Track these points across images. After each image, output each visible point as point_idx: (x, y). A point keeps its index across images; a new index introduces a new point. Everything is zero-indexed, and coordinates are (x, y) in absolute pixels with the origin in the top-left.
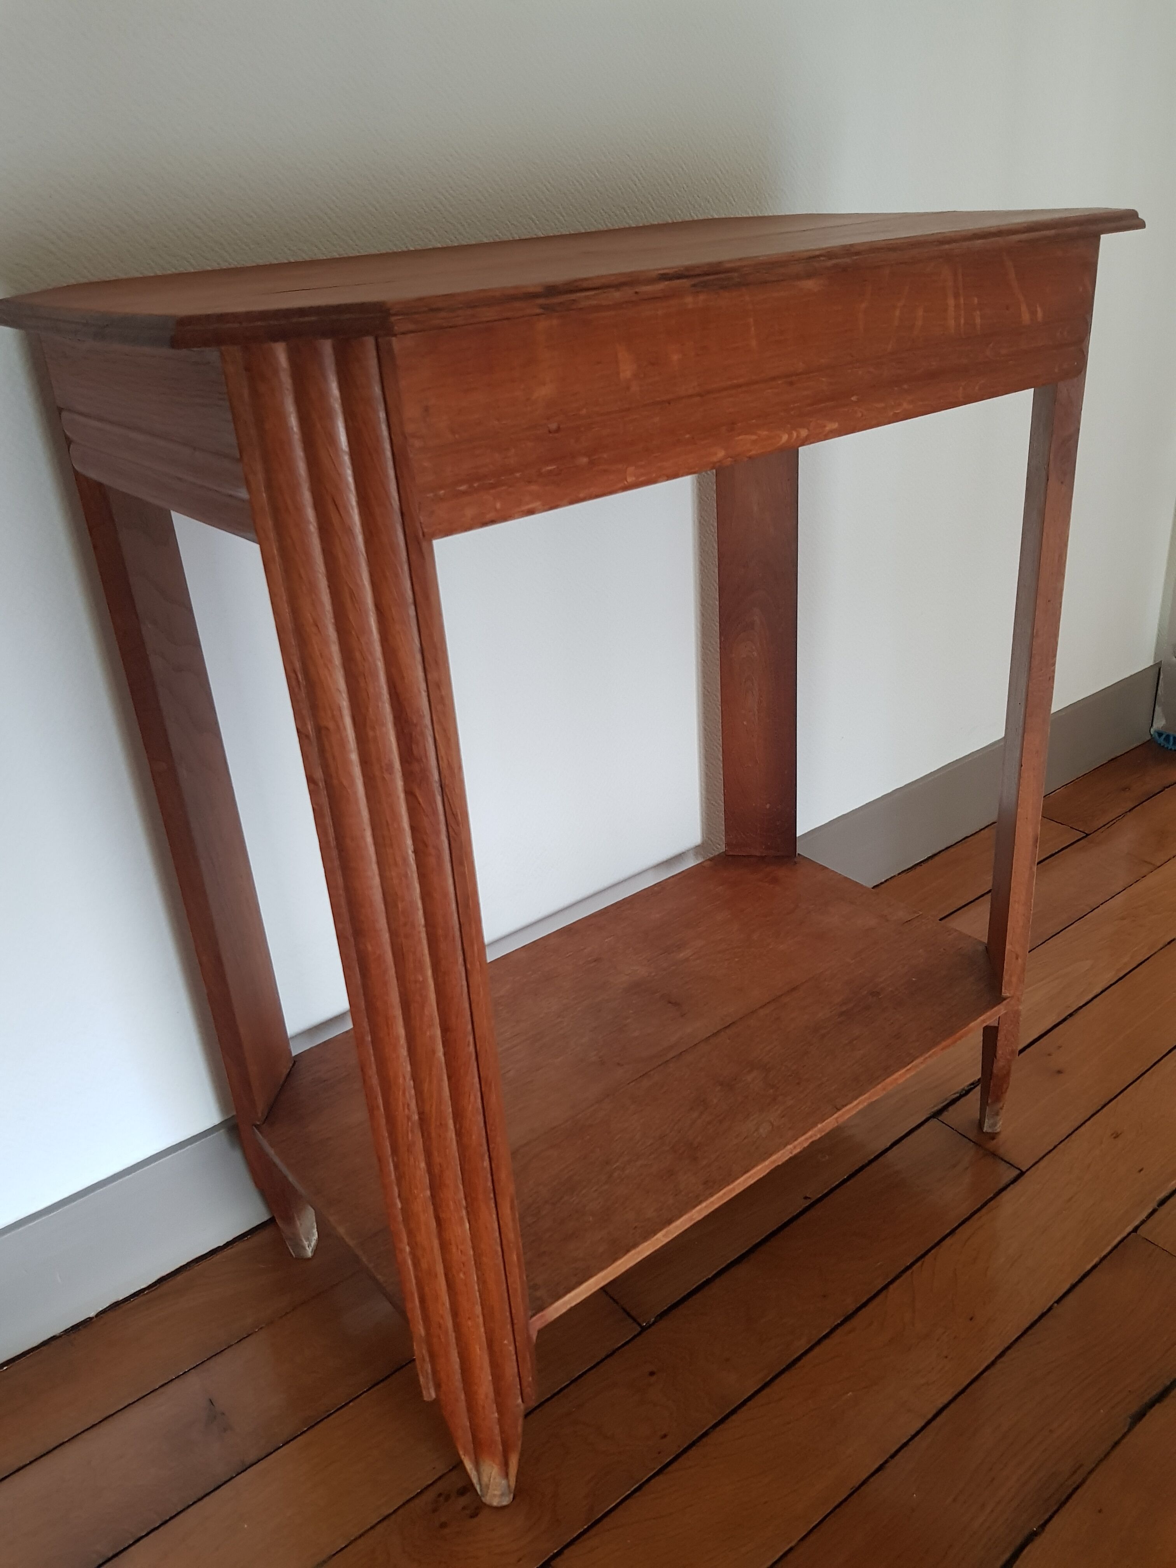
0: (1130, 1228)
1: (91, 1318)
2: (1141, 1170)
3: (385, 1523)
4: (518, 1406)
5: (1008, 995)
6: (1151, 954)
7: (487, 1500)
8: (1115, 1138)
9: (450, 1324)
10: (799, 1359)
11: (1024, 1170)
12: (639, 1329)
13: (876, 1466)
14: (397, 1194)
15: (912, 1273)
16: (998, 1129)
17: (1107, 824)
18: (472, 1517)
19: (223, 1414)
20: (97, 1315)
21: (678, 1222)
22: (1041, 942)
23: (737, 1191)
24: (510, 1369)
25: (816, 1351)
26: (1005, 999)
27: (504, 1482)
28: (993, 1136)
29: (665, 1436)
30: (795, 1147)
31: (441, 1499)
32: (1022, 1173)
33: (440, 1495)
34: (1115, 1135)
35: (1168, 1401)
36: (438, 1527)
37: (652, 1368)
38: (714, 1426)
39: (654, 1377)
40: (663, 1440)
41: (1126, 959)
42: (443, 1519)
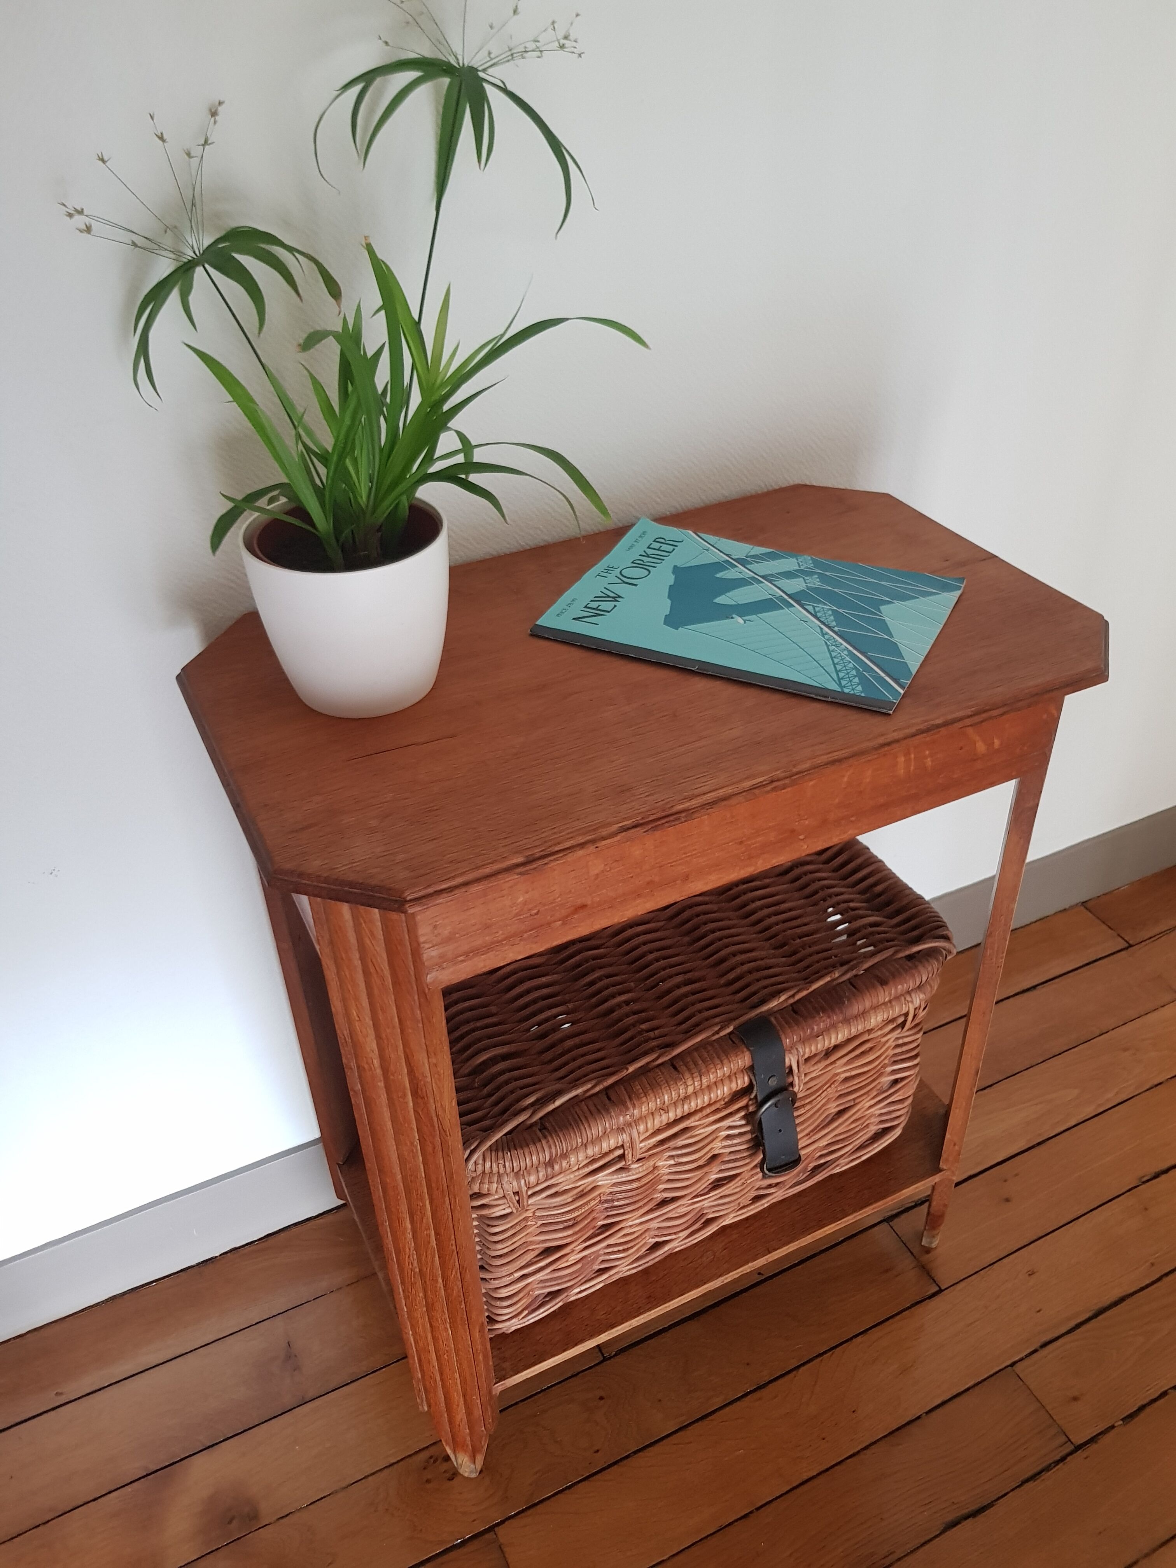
0: (1009, 1363)
1: (216, 1257)
2: (1039, 1311)
3: (391, 1468)
4: (483, 1431)
5: (945, 1167)
6: (1134, 1094)
7: (461, 1471)
8: (1029, 1275)
9: (438, 1378)
11: (943, 1288)
12: (601, 1359)
13: (743, 1514)
14: (404, 1304)
15: (821, 1360)
16: (934, 1245)
17: (1155, 936)
18: (449, 1480)
19: (296, 1356)
20: (220, 1255)
21: (619, 1328)
22: (1042, 1060)
23: (672, 1308)
24: (478, 1412)
25: (727, 1409)
26: (941, 1171)
27: (473, 1466)
28: (928, 1251)
29: (598, 1451)
30: (726, 1279)
31: (432, 1460)
32: (941, 1291)
33: (431, 1457)
34: (1030, 1273)
35: (980, 1518)
36: (427, 1481)
37: (602, 1394)
38: (635, 1453)
39: (602, 1402)
40: (596, 1454)
41: (1110, 1095)
42: (429, 1477)
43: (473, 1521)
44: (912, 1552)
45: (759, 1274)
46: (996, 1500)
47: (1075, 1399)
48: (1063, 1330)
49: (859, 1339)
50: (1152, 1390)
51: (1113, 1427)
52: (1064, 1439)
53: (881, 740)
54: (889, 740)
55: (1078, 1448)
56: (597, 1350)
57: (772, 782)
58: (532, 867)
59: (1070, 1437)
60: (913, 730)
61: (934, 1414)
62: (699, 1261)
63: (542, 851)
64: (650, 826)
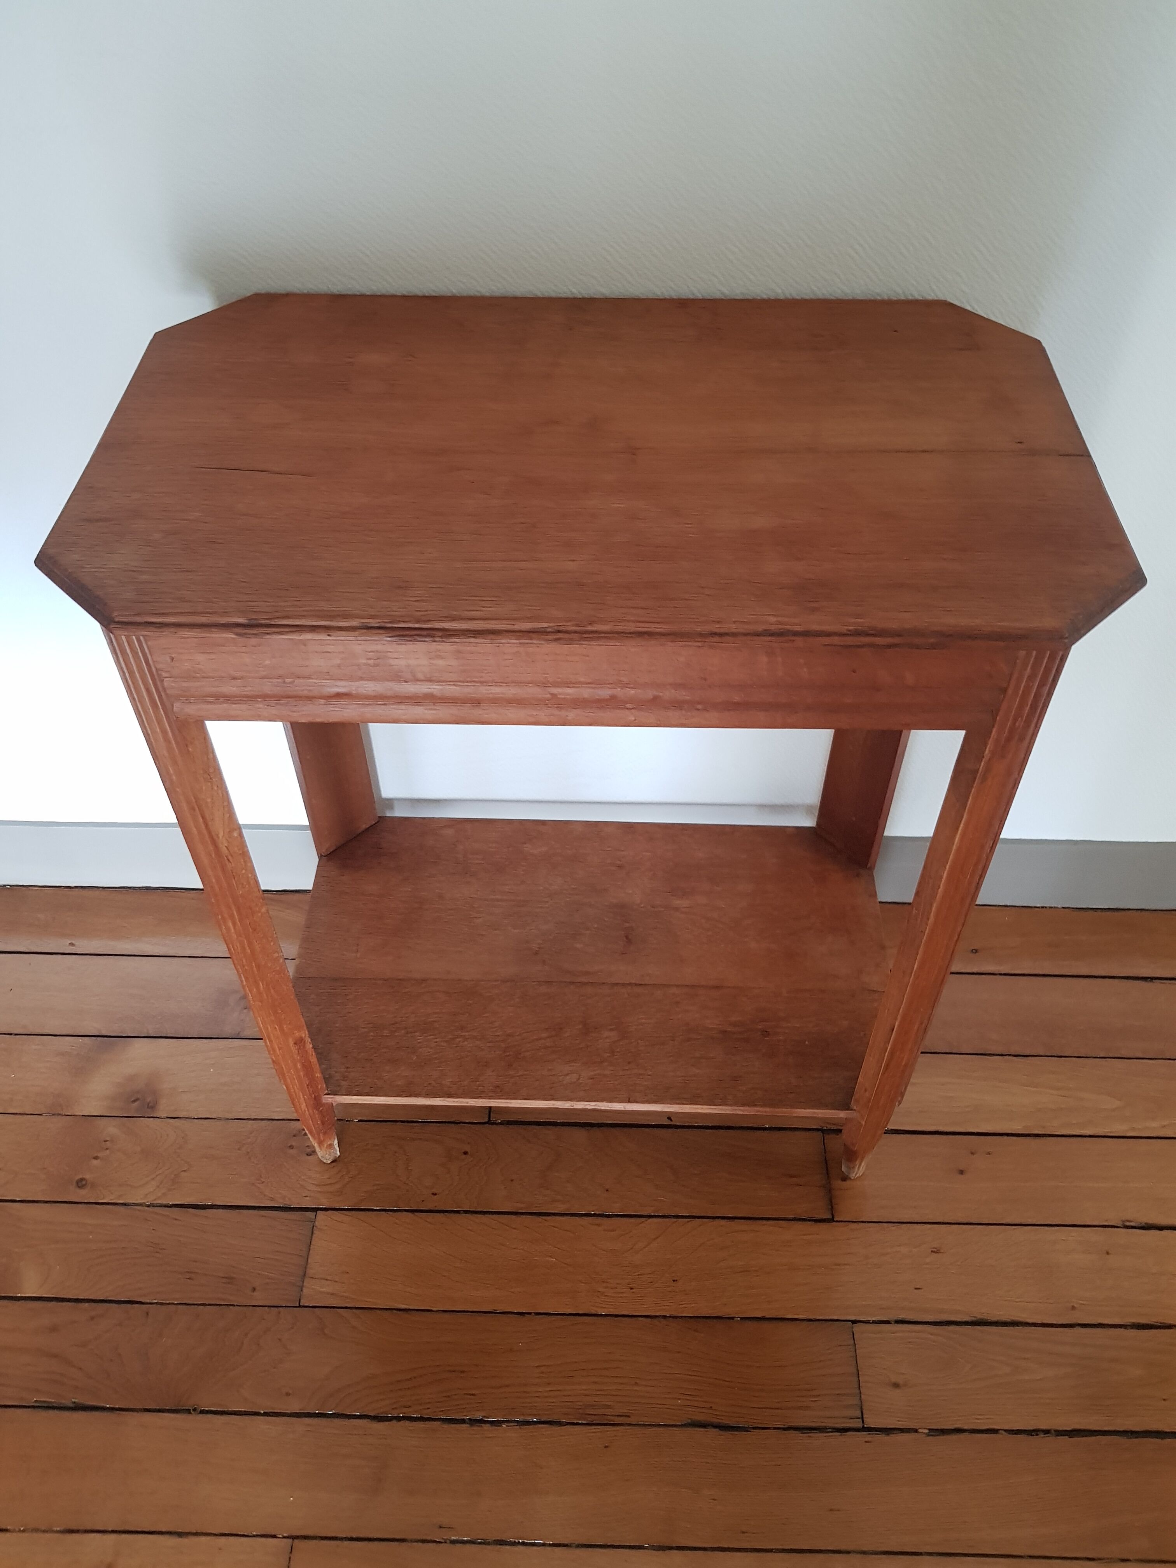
0: (853, 1318)
2: (918, 1289)
3: (270, 1121)
8: (933, 1251)
10: (549, 1214)
11: (836, 1219)
12: (486, 1120)
13: (520, 1311)
15: (676, 1222)
16: (853, 1174)
18: (306, 1154)
21: (456, 1100)
26: (854, 1109)
28: (844, 1178)
29: (435, 1194)
32: (832, 1220)
34: (935, 1250)
35: (728, 1434)
36: (290, 1146)
37: (467, 1148)
38: (466, 1212)
39: (464, 1156)
40: (432, 1196)
41: (1154, 1124)
42: (293, 1144)
43: (306, 1197)
44: (644, 1425)
45: (669, 1118)
46: (754, 1428)
47: (896, 1385)
48: (931, 1318)
49: (723, 1222)
50: (982, 1421)
51: (916, 1431)
52: (859, 1414)
53: (715, 628)
54: (722, 631)
55: (864, 1429)
56: (487, 1112)
57: (559, 631)
58: (252, 632)
59: (865, 1416)
60: (760, 628)
61: (749, 1323)
62: (561, 1078)
63: (267, 619)
64: (398, 633)
